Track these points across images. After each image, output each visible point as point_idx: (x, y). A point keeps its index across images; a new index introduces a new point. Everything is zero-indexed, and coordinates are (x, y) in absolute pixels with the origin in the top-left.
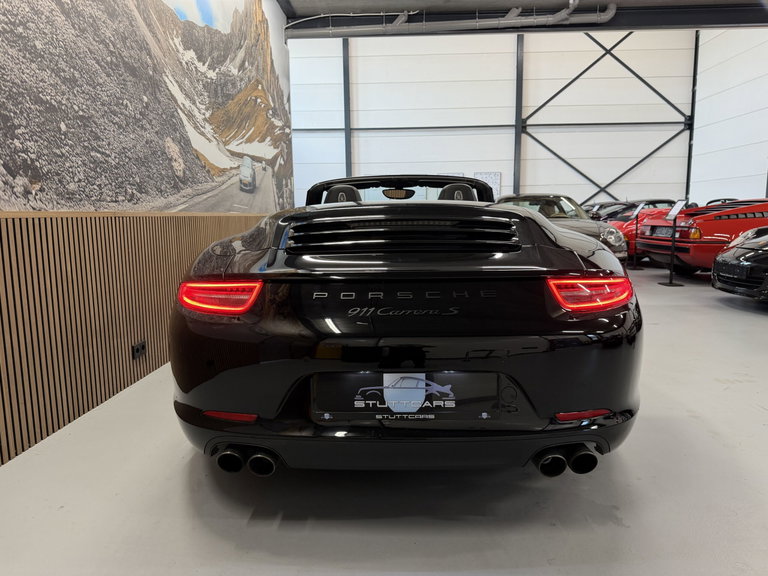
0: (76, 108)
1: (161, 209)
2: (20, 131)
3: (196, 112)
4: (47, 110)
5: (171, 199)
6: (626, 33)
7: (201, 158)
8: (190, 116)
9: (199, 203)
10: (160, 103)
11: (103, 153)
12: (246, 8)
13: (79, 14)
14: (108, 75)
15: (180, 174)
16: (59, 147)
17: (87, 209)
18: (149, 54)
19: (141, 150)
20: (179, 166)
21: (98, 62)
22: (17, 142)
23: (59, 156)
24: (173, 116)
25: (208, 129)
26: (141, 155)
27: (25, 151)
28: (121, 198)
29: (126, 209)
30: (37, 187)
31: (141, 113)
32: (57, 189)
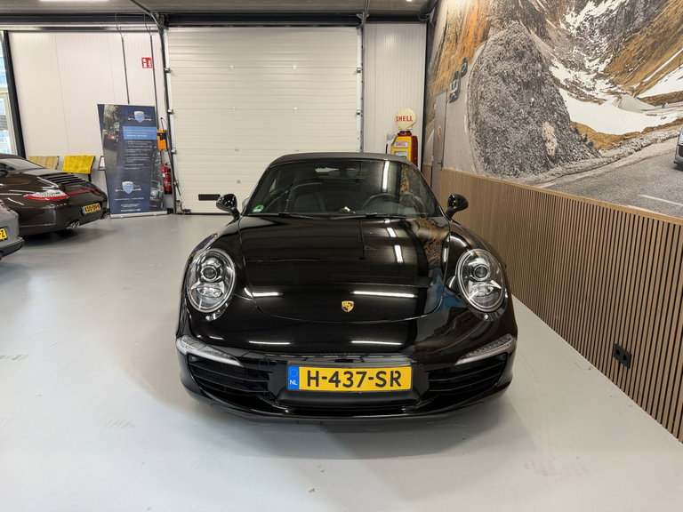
5: (540, 176)
7: (580, 130)
15: (552, 153)
20: (552, 146)
26: (524, 144)
28: (511, 173)
32: (492, 168)
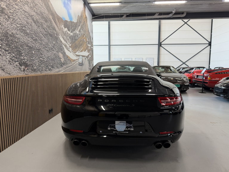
0: (37, 47)
1: (57, 72)
2: (23, 54)
3: (67, 45)
4: (30, 48)
5: (60, 69)
6: (188, 20)
7: (68, 57)
8: (66, 46)
9: (68, 70)
10: (58, 43)
11: (43, 58)
12: (81, 15)
13: (38, 22)
14: (45, 37)
15: (63, 62)
16: (32, 57)
17: (39, 74)
18: (55, 30)
19: (53, 57)
20: (62, 60)
21: (42, 34)
22: (22, 57)
23: (32, 60)
24: (61, 46)
25: (70, 49)
26: (53, 58)
27: (24, 59)
28: (47, 70)
29: (49, 73)
30: (27, 68)
31: (53, 47)
32: (31, 69)
